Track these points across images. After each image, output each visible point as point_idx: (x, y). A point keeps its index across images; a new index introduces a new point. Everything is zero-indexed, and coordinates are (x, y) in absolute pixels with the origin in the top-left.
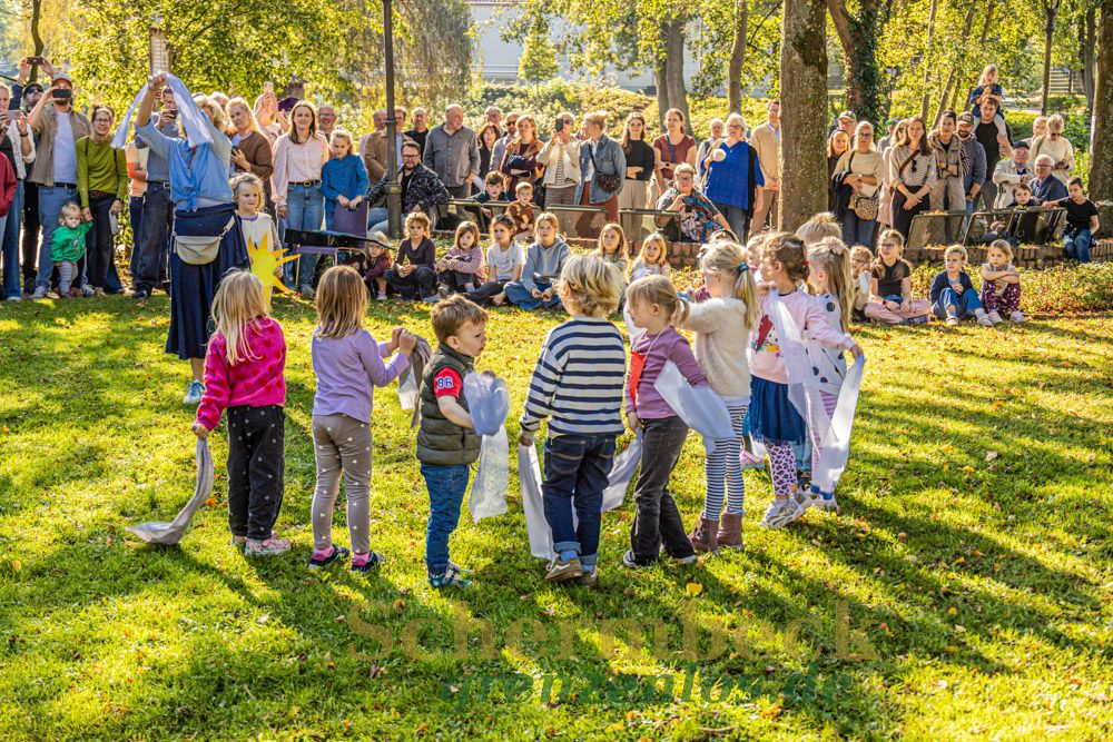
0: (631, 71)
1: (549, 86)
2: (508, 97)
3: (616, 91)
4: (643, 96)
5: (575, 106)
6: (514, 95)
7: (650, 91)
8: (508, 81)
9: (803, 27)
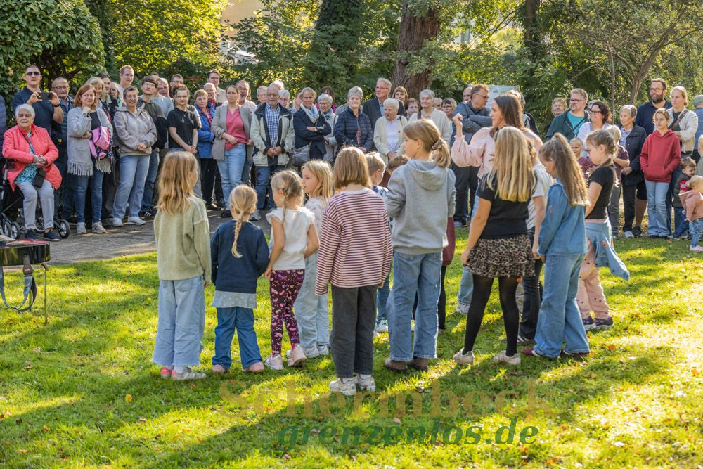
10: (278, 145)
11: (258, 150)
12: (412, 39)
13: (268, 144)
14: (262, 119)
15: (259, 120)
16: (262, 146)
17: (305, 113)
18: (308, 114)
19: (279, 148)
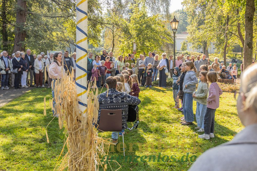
0: (199, 49)
1: (185, 52)
2: (179, 53)
3: (196, 53)
4: (201, 53)
5: (190, 55)
6: (180, 53)
7: (202, 52)
8: (179, 51)
9: (249, 42)
10: (8, 67)
11: (3, 69)
12: (19, 38)
13: (6, 67)
14: (3, 60)
15: (2, 61)
16: (4, 68)
17: (16, 59)
18: (17, 59)
19: (9, 68)
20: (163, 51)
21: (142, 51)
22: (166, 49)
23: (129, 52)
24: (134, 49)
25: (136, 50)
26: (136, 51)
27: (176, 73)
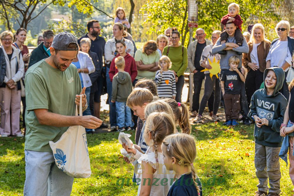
20: (278, 18)
21: (215, 18)
22: (283, 13)
23: (176, 23)
24: (191, 15)
25: (196, 16)
26: (197, 20)
27: (271, 84)
